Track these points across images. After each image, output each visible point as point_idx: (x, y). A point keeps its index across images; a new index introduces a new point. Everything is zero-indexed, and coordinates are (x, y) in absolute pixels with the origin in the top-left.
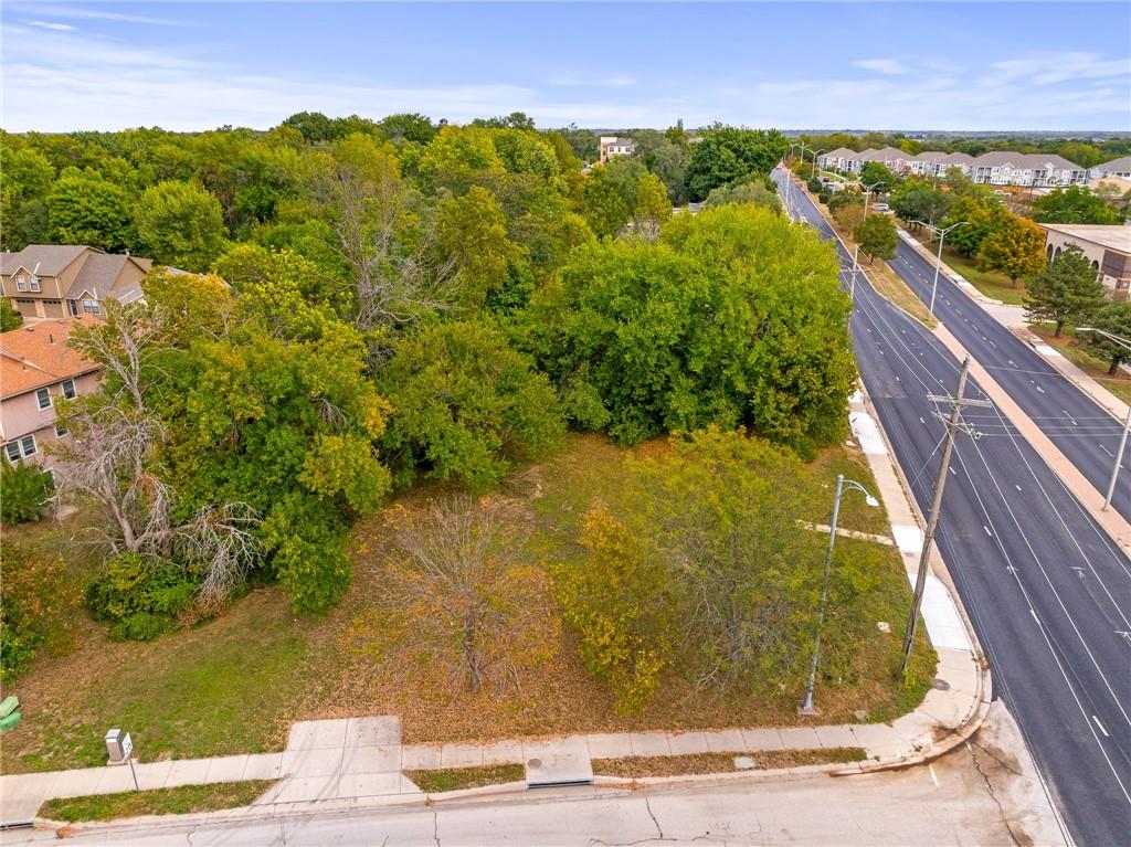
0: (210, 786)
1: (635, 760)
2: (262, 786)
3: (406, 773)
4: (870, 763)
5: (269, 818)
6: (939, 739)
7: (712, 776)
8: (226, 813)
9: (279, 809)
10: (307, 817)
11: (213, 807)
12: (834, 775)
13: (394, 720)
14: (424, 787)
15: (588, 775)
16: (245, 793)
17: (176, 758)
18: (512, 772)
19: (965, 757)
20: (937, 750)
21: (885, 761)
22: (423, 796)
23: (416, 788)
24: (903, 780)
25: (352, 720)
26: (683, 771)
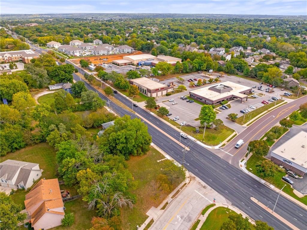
0: (149, 223)
1: (173, 195)
2: (153, 219)
3: (160, 210)
4: (187, 184)
5: (157, 221)
6: (189, 178)
7: (179, 193)
8: (153, 224)
9: (157, 219)
10: (159, 218)
11: (152, 224)
12: (186, 186)
13: (153, 207)
14: (164, 209)
15: (172, 199)
16: (152, 221)
17: (142, 224)
18: (167, 203)
19: (192, 179)
20: (190, 179)
21: (188, 182)
22: (164, 210)
23: (163, 210)
24: (190, 184)
25: (150, 210)
26: (177, 194)
